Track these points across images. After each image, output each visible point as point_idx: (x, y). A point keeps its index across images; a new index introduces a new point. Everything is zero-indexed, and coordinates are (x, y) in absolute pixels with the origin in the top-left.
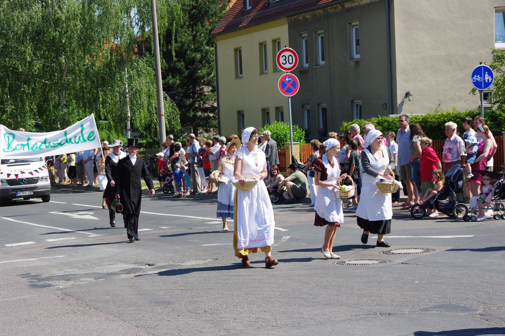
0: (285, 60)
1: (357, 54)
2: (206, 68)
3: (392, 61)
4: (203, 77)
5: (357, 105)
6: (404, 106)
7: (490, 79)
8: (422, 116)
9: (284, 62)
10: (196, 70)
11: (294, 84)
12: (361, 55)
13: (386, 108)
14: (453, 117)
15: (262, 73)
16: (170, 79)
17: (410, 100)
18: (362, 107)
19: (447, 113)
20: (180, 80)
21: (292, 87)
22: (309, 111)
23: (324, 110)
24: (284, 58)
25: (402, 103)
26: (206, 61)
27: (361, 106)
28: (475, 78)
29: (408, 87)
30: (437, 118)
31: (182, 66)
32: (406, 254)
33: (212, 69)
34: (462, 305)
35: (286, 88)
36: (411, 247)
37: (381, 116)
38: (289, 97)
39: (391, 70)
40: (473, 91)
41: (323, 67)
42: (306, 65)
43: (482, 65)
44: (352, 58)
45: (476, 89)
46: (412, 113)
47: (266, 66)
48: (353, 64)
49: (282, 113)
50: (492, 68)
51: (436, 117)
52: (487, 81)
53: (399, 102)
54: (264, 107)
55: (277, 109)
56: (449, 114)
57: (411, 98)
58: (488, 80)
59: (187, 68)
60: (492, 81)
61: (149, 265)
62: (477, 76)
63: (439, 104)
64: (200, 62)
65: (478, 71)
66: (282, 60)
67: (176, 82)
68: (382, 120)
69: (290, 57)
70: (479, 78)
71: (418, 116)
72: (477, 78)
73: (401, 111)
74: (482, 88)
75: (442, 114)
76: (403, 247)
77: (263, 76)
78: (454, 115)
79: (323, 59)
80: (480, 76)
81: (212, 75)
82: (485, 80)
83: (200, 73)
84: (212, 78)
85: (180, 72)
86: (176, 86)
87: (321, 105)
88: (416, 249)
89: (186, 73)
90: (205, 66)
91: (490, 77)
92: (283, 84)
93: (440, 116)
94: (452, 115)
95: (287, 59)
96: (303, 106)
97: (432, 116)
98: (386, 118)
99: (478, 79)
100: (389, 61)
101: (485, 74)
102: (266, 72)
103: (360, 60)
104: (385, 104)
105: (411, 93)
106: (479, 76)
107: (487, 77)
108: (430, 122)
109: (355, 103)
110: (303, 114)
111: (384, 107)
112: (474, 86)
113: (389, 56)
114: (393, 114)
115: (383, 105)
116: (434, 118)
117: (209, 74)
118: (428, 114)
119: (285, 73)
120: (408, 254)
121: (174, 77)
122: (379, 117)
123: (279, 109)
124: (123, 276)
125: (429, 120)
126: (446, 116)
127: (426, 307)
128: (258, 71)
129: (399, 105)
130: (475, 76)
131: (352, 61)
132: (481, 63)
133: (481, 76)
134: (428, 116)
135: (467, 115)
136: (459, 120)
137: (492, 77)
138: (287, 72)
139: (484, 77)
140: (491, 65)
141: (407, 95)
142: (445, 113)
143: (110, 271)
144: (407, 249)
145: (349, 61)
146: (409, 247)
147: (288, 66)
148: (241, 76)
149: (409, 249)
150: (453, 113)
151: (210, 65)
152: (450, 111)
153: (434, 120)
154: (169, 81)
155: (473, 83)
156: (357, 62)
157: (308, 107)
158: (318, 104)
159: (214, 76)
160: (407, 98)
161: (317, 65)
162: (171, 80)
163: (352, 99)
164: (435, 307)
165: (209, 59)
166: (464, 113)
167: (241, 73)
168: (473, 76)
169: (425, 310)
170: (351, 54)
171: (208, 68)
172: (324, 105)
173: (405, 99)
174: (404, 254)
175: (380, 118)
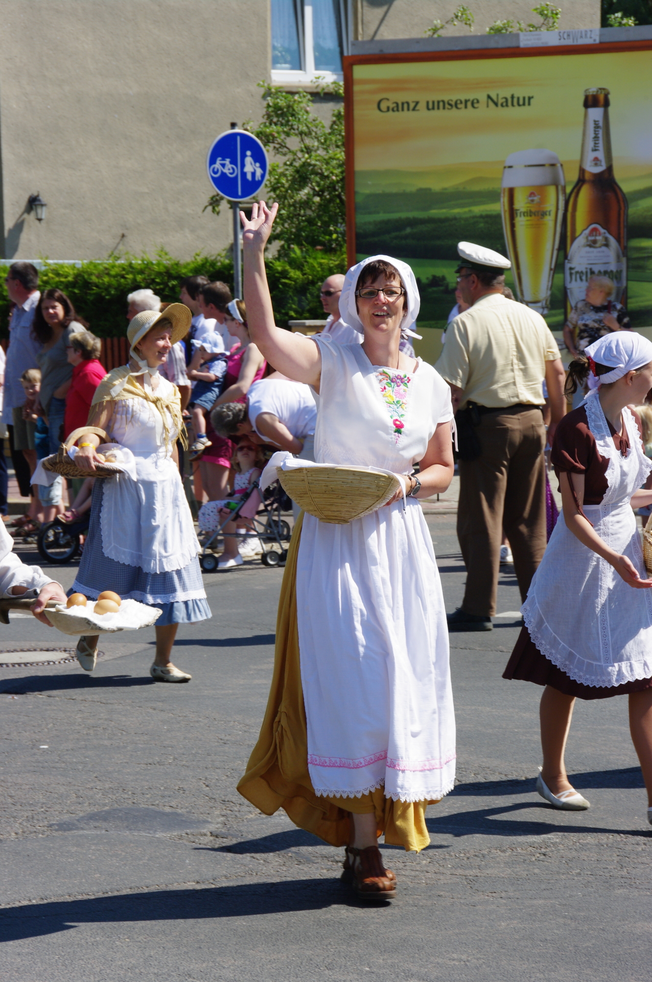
6: (24, 237)
7: (259, 172)
8: (73, 267)
14: (159, 274)
17: (40, 220)
19: (143, 260)
25: (19, 227)
28: (217, 165)
29: (37, 182)
30: (115, 276)
32: (19, 664)
34: (167, 810)
36: (33, 644)
40: (214, 202)
43: (237, 130)
45: (222, 198)
46: (47, 258)
50: (261, 139)
51: (113, 273)
52: (249, 177)
53: (9, 223)
56: (148, 265)
57: (43, 213)
58: (254, 174)
60: (263, 176)
62: (223, 160)
63: (123, 236)
65: (226, 148)
70: (228, 168)
71: (62, 266)
72: (223, 165)
73: (14, 249)
74: (236, 196)
75: (130, 265)
76: (12, 645)
78: (162, 269)
80: (231, 163)
82: (244, 174)
88: (47, 650)
91: (258, 165)
93: (124, 269)
94: (156, 268)
97: (101, 268)
99: (226, 171)
101: (244, 156)
105: (44, 198)
106: (227, 161)
107: (250, 166)
108: (97, 286)
112: (214, 190)
116: (108, 274)
118: (91, 263)
120: (26, 664)
125: (94, 279)
126: (141, 272)
127: (66, 817)
129: (10, 231)
130: (219, 161)
132: (233, 125)
133: (234, 162)
134: (92, 267)
135: (198, 271)
136: (174, 282)
137: (263, 167)
139: (243, 165)
140: (261, 133)
141: (33, 203)
142: (137, 262)
144: (22, 650)
146: (27, 645)
149: (29, 650)
150: (158, 264)
152: (153, 258)
153: (106, 279)
155: (213, 178)
160: (33, 214)
164: (92, 817)
166: (188, 264)
168: (212, 161)
169: (64, 827)
173: (26, 216)
174: (13, 665)
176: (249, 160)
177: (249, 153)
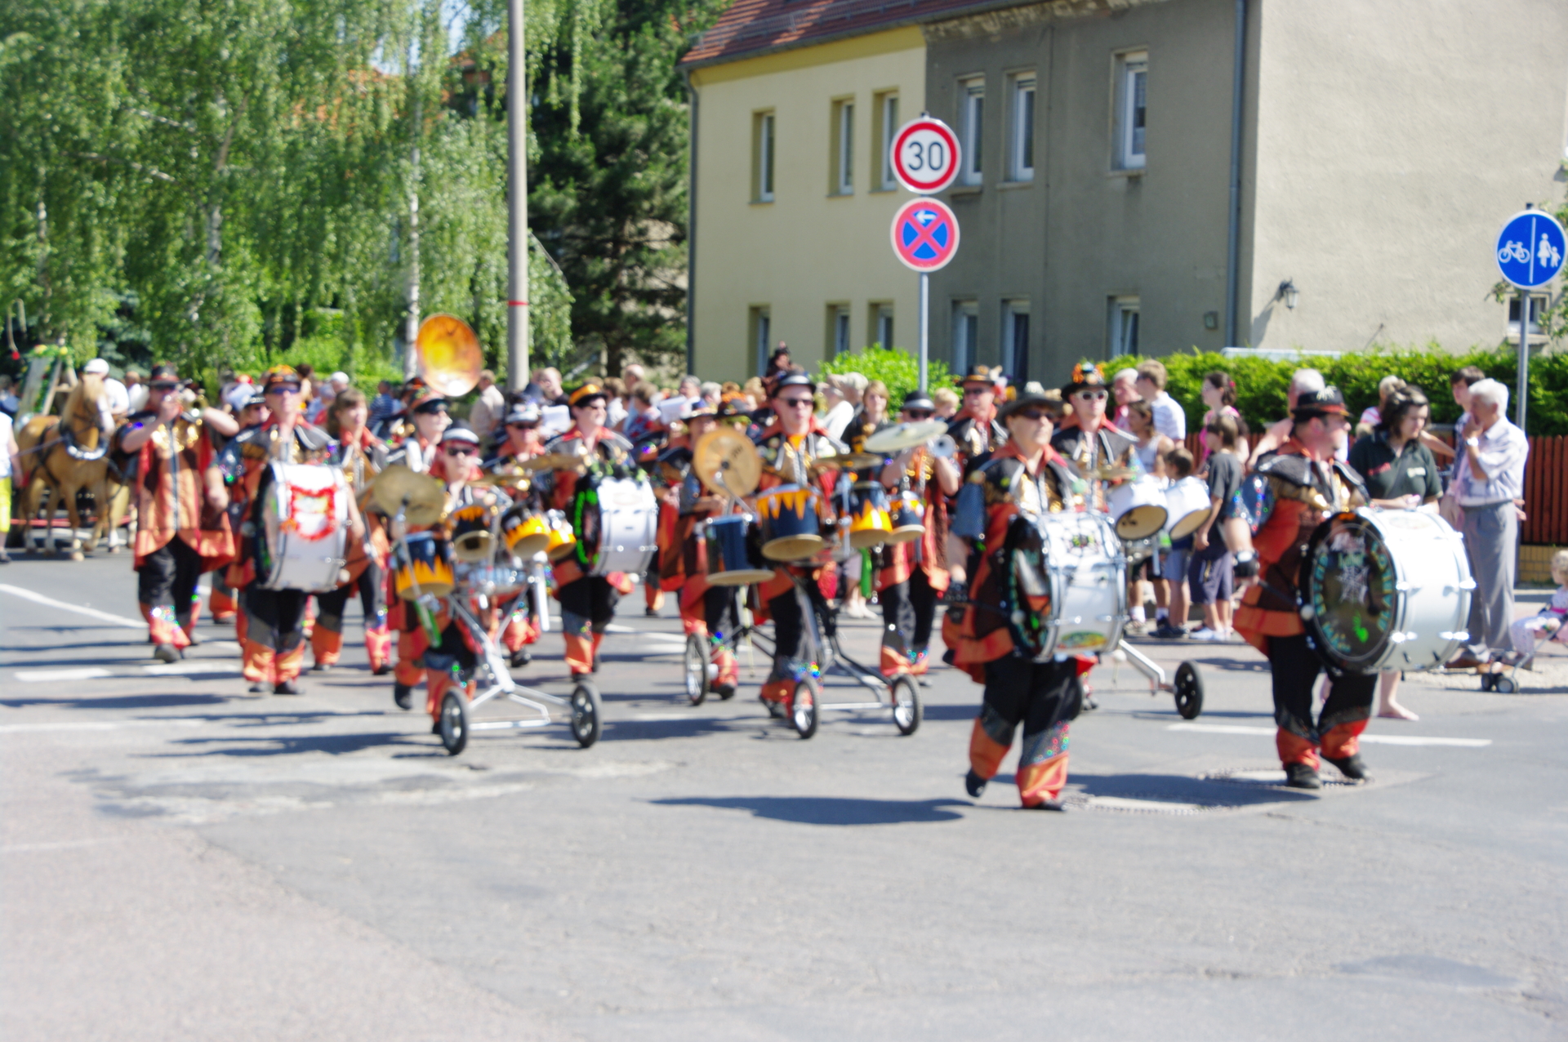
0: (918, 156)
1: (1136, 151)
2: (661, 166)
3: (1245, 183)
4: (649, 195)
5: (1126, 313)
6: (1271, 326)
7: (1555, 257)
8: (1331, 358)
9: (916, 162)
10: (628, 169)
11: (942, 233)
12: (1148, 159)
13: (1216, 327)
14: (1429, 367)
15: (834, 193)
16: (548, 193)
17: (1290, 307)
18: (1141, 319)
19: (1411, 353)
20: (579, 199)
21: (934, 244)
22: (972, 320)
23: (1022, 320)
24: (916, 149)
25: (1266, 315)
26: (663, 145)
27: (1136, 316)
28: (1507, 249)
29: (1288, 268)
30: (1377, 369)
31: (587, 155)
33: (678, 172)
34: (1467, 961)
35: (917, 243)
37: (1203, 350)
38: (922, 274)
39: (1239, 210)
40: (1498, 290)
41: (1026, 187)
42: (975, 178)
43: (1533, 211)
44: (1118, 165)
45: (1508, 285)
46: (1301, 348)
47: (849, 173)
48: (1119, 183)
49: (889, 322)
50: (1561, 222)
51: (1375, 365)
52: (1544, 263)
53: (1256, 310)
54: (835, 298)
55: (875, 307)
56: (1416, 358)
57: (1294, 300)
58: (1549, 260)
59: (601, 162)
60: (1560, 262)
61: (472, 768)
62: (1515, 243)
63: (1382, 326)
64: (644, 145)
65: (1518, 231)
66: (908, 156)
67: (563, 203)
68: (1204, 362)
69: (936, 149)
70: (1519, 252)
71: (1318, 357)
72: (1514, 250)
73: (1260, 339)
74: (1526, 283)
75: (1396, 358)
77: (838, 203)
78: (1433, 363)
79: (1028, 163)
80: (1523, 247)
81: (678, 190)
82: (1537, 260)
83: (640, 180)
84: (677, 198)
85: (578, 172)
86: (562, 216)
87: (1013, 304)
89: (598, 177)
90: (656, 160)
91: (1555, 249)
92: (908, 232)
93: (1388, 361)
94: (1426, 361)
95: (925, 156)
96: (956, 304)
97: (1362, 360)
98: (1216, 357)
99: (1517, 256)
100: (1235, 182)
101: (1538, 239)
102: (845, 189)
103: (1142, 172)
104: (1214, 315)
105: (1296, 285)
106: (1519, 245)
107: (1546, 251)
108: (1356, 379)
109: (1120, 305)
110: (955, 327)
111: (1211, 324)
112: (1499, 275)
113: (1235, 167)
114: (1234, 345)
115: (1205, 316)
116: (1370, 367)
117: (668, 186)
118: (1350, 354)
119: (914, 195)
121: (558, 188)
122: (1193, 354)
123: (882, 307)
124: (391, 797)
125: (1354, 372)
126: (1408, 365)
127: (1350, 959)
128: (822, 185)
129: (1256, 319)
130: (1509, 244)
131: (1117, 173)
132: (1529, 206)
133: (1527, 246)
134: (1352, 358)
136: (1445, 377)
137: (1561, 251)
138: (922, 196)
139: (1537, 249)
140: (1562, 214)
141: (1284, 289)
142: (1405, 355)
143: (350, 780)
145: (1111, 174)
147: (926, 175)
148: (766, 196)
150: (1429, 356)
151: (674, 157)
152: (1421, 348)
153: (1367, 372)
154: (542, 198)
155: (1502, 265)
156: (1134, 180)
157: (972, 308)
158: (1005, 302)
159: (684, 194)
160: (1283, 301)
161: (1008, 179)
162: (550, 197)
163: (1111, 293)
164: (1380, 961)
165: (671, 139)
166: (1462, 357)
167: (770, 189)
168: (1502, 244)
169: (1347, 969)
170: (1116, 150)
171: (668, 166)
172: (1022, 306)
173: (1275, 303)
175: (1200, 357)
176: (1544, 244)
177: (1545, 236)
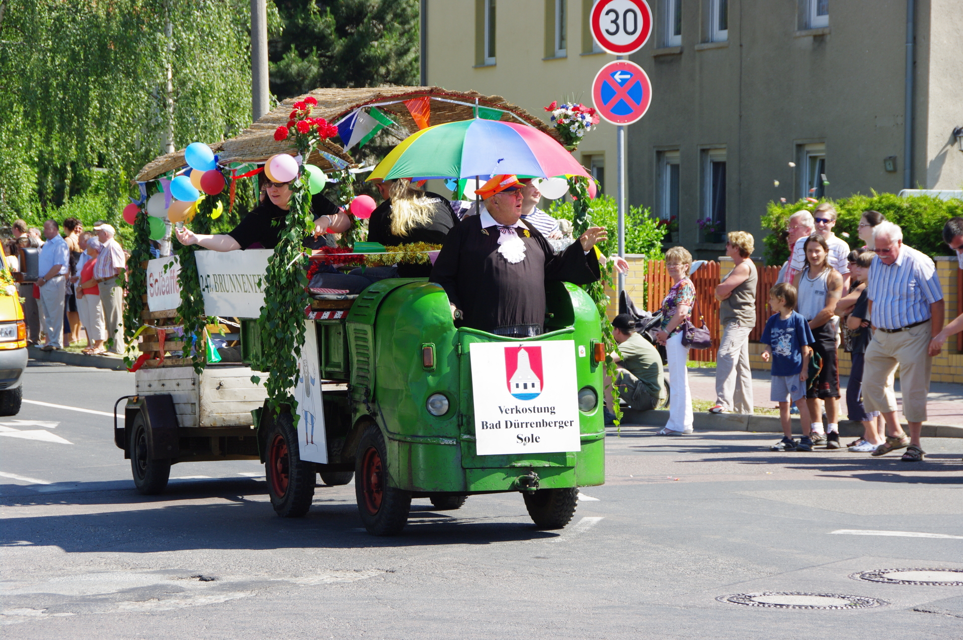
0: (614, 22)
1: (820, 12)
2: (396, 35)
3: (920, 38)
4: (385, 61)
5: (813, 159)
6: (946, 168)
9: (613, 28)
10: (365, 38)
11: (637, 91)
12: (831, 19)
13: (895, 170)
15: (550, 56)
16: (294, 61)
17: (962, 151)
18: (826, 163)
20: (321, 65)
21: (629, 101)
22: (675, 168)
23: (720, 168)
24: (612, 16)
25: (941, 158)
26: (396, 16)
27: (823, 162)
29: (961, 114)
31: (329, 27)
32: (927, 583)
33: (411, 40)
35: (614, 101)
36: (942, 564)
37: (879, 193)
38: (620, 128)
39: (914, 63)
41: (721, 47)
42: (675, 41)
44: (805, 26)
47: (562, 38)
48: (806, 42)
49: (601, 172)
53: (932, 154)
59: (341, 32)
61: (202, 579)
64: (380, 16)
66: (605, 22)
67: (308, 70)
68: (880, 202)
69: (630, 16)
73: (936, 180)
76: (920, 563)
77: (553, 65)
79: (724, 25)
81: (411, 56)
83: (376, 48)
84: (411, 63)
85: (321, 42)
86: (307, 82)
87: (711, 153)
88: (956, 571)
89: (339, 46)
90: (390, 30)
92: (606, 90)
95: (620, 21)
96: (660, 154)
98: (892, 198)
100: (910, 38)
102: (560, 53)
103: (826, 31)
104: (893, 159)
109: (808, 152)
110: (659, 175)
111: (890, 168)
113: (910, 25)
114: (912, 187)
115: (885, 161)
117: (402, 53)
119: (612, 58)
120: (934, 583)
121: (303, 56)
122: (871, 195)
123: (594, 159)
124: (126, 606)
128: (540, 50)
129: (931, 162)
131: (804, 33)
138: (619, 58)
141: (958, 135)
143: (91, 592)
144: (930, 570)
145: (798, 34)
146: (935, 565)
147: (622, 39)
148: (489, 61)
149: (937, 570)
151: (407, 27)
154: (288, 65)
156: (820, 38)
157: (675, 157)
158: (704, 151)
159: (416, 60)
160: (956, 145)
161: (704, 41)
162: (294, 63)
163: (800, 142)
165: (404, 10)
167: (492, 53)
170: (803, 12)
171: (402, 35)
172: (720, 155)
173: (949, 147)
174: (921, 583)
175: (876, 198)
